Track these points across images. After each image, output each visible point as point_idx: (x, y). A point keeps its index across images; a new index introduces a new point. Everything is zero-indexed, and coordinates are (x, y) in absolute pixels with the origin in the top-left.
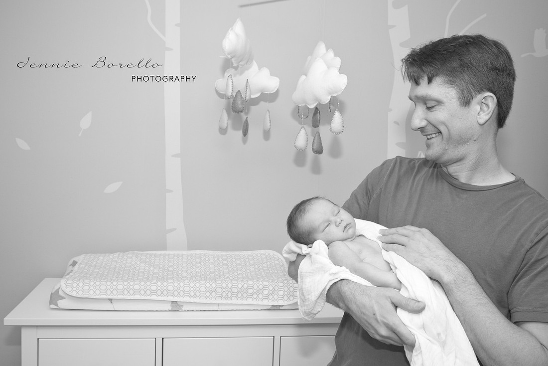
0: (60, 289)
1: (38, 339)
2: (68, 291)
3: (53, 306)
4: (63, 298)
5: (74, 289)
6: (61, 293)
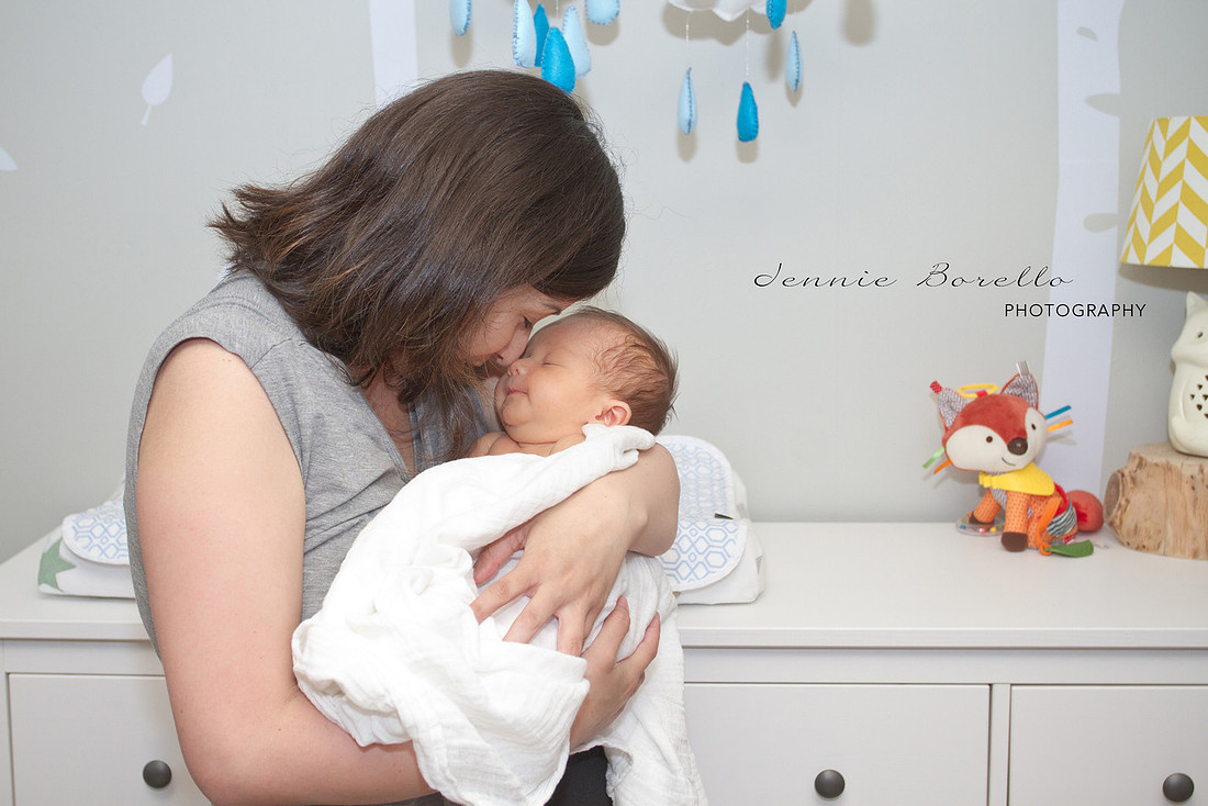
0: (62, 544)
1: (8, 674)
2: (79, 547)
3: (46, 588)
4: (70, 566)
5: (96, 541)
6: (63, 553)
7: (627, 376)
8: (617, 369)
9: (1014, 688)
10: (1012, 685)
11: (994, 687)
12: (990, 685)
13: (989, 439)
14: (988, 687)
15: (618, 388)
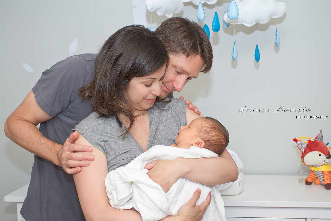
7: (207, 135)
8: (203, 133)
9: (313, 220)
10: (312, 219)
11: (307, 219)
12: (306, 219)
13: (320, 155)
14: (305, 219)
15: (203, 137)
